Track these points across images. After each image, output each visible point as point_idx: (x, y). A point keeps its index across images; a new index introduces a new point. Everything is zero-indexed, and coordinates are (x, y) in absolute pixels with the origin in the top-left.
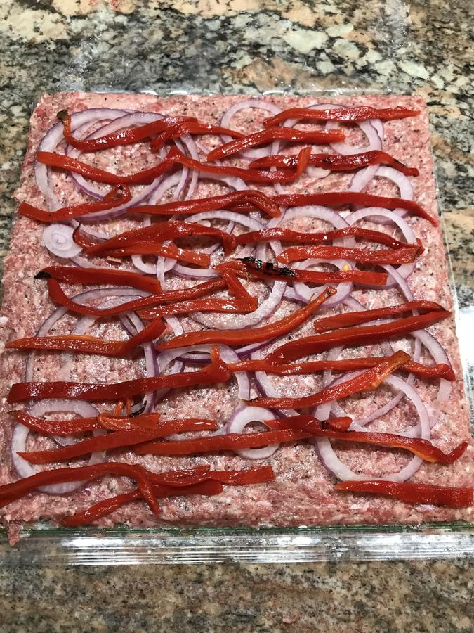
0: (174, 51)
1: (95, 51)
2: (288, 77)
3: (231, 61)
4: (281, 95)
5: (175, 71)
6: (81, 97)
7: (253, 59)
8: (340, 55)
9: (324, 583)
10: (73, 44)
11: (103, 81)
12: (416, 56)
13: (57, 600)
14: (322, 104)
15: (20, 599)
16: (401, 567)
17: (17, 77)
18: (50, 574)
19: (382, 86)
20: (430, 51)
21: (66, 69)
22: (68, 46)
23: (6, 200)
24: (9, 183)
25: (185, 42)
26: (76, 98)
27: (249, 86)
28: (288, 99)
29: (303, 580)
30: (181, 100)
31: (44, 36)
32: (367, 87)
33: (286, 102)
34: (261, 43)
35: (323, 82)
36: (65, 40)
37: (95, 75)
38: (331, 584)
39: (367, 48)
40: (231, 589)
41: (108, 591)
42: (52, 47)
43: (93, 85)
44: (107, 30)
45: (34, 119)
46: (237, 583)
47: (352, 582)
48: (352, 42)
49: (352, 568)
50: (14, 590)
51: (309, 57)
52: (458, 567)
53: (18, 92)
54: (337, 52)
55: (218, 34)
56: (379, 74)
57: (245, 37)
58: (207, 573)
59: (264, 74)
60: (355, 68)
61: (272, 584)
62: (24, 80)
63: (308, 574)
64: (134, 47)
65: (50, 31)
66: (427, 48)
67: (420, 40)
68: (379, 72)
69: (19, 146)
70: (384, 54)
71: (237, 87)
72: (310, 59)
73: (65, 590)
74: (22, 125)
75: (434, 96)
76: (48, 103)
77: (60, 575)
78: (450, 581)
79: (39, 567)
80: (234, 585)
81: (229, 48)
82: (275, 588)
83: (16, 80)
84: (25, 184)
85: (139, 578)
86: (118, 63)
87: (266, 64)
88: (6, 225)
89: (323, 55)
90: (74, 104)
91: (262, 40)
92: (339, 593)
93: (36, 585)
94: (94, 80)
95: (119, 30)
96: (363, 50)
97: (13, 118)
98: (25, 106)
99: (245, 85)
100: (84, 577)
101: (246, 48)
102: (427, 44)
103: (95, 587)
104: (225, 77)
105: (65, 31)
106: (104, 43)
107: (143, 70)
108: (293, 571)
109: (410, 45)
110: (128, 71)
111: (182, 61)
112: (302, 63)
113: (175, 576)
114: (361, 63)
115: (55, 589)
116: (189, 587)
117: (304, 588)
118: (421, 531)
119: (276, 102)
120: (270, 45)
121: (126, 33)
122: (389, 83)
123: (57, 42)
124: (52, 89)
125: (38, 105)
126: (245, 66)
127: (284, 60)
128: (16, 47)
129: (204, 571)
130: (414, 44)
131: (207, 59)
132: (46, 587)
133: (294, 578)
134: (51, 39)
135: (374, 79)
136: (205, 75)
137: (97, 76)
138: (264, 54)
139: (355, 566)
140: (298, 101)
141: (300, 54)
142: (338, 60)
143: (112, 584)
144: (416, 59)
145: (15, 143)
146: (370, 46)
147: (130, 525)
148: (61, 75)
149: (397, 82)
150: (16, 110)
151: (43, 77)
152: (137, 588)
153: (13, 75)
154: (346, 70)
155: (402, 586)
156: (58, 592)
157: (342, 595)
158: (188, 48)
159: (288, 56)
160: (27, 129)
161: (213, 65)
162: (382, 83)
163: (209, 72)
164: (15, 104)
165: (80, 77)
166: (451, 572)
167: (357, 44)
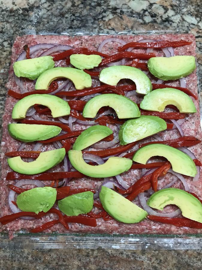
0: (77, 13)
1: (40, 14)
2: (130, 25)
3: (103, 17)
4: (126, 34)
5: (77, 23)
6: (34, 38)
7: (113, 16)
8: (155, 13)
9: (140, 258)
10: (30, 10)
11: (44, 28)
12: (191, 12)
13: (30, 262)
14: (145, 39)
15: (15, 261)
16: (173, 252)
17: (6, 27)
18: (26, 251)
19: (174, 28)
20: (198, 10)
21: (27, 23)
22: (28, 11)
23: (3, 87)
24: (4, 79)
25: (81, 8)
26: (32, 38)
27: (111, 30)
28: (130, 37)
29: (131, 256)
30: (80, 38)
31: (17, 6)
32: (167, 29)
33: (129, 38)
34: (117, 7)
35: (146, 27)
36: (27, 8)
37: (40, 25)
38: (143, 258)
39: (168, 9)
40: (101, 259)
41: (50, 259)
42: (21, 12)
43: (40, 30)
44: (46, 3)
45: (13, 49)
46: (103, 257)
47: (152, 258)
48: (161, 6)
49: (152, 252)
50: (12, 257)
51: (140, 14)
52: (197, 252)
53: (6, 35)
54: (153, 11)
55: (97, 3)
56: (173, 22)
57: (110, 4)
58: (91, 252)
59: (119, 23)
60: (162, 19)
61: (118, 258)
62: (8, 29)
63: (133, 254)
64: (58, 11)
65: (20, 4)
66: (197, 8)
67: (194, 4)
68: (173, 21)
69: (8, 61)
70: (176, 12)
71: (106, 30)
72: (141, 15)
73: (33, 258)
74: (8, 51)
75: (199, 33)
76: (19, 41)
77: (30, 252)
78: (194, 258)
79: (22, 248)
80: (102, 258)
81: (102, 10)
82: (119, 260)
83: (5, 29)
84: (11, 81)
85: (63, 254)
86: (51, 19)
87: (119, 18)
88: (3, 99)
89: (147, 13)
90: (31, 41)
91: (118, 6)
92: (146, 262)
93: (21, 255)
94: (40, 28)
95: (51, 3)
96: (166, 9)
97: (4, 48)
98: (9, 41)
99: (110, 29)
100: (40, 253)
101: (110, 10)
102: (197, 6)
103: (45, 257)
104: (100, 25)
105: (27, 4)
106: (44, 9)
107: (62, 22)
108: (127, 253)
109: (189, 7)
110: (55, 23)
111: (81, 18)
112: (137, 17)
113: (78, 254)
114: (165, 17)
115: (28, 257)
116: (83, 258)
117: (131, 260)
118: (183, 238)
119: (124, 39)
120: (122, 8)
121: (54, 4)
122: (178, 26)
123: (23, 9)
124: (21, 33)
125: (15, 42)
126: (110, 20)
127: (128, 16)
128: (4, 12)
129: (89, 252)
130: (191, 6)
131: (92, 16)
132: (25, 256)
133: (127, 256)
134: (20, 8)
135: (171, 25)
136: (91, 25)
137: (41, 26)
138: (118, 13)
139: (153, 251)
140: (134, 38)
141: (136, 12)
142: (154, 15)
143: (52, 256)
144: (191, 14)
145: (6, 60)
146: (169, 7)
147: (59, 232)
148: (25, 26)
149: (182, 26)
150: (6, 44)
151: (17, 27)
152: (62, 258)
153: (3, 27)
154: (157, 21)
155: (173, 260)
156: (30, 258)
157: (147, 263)
158: (83, 11)
159: (130, 14)
160: (11, 53)
161: (95, 19)
162: (174, 27)
163: (93, 23)
164: (5, 41)
165: (34, 27)
166: (195, 255)
167: (163, 7)
